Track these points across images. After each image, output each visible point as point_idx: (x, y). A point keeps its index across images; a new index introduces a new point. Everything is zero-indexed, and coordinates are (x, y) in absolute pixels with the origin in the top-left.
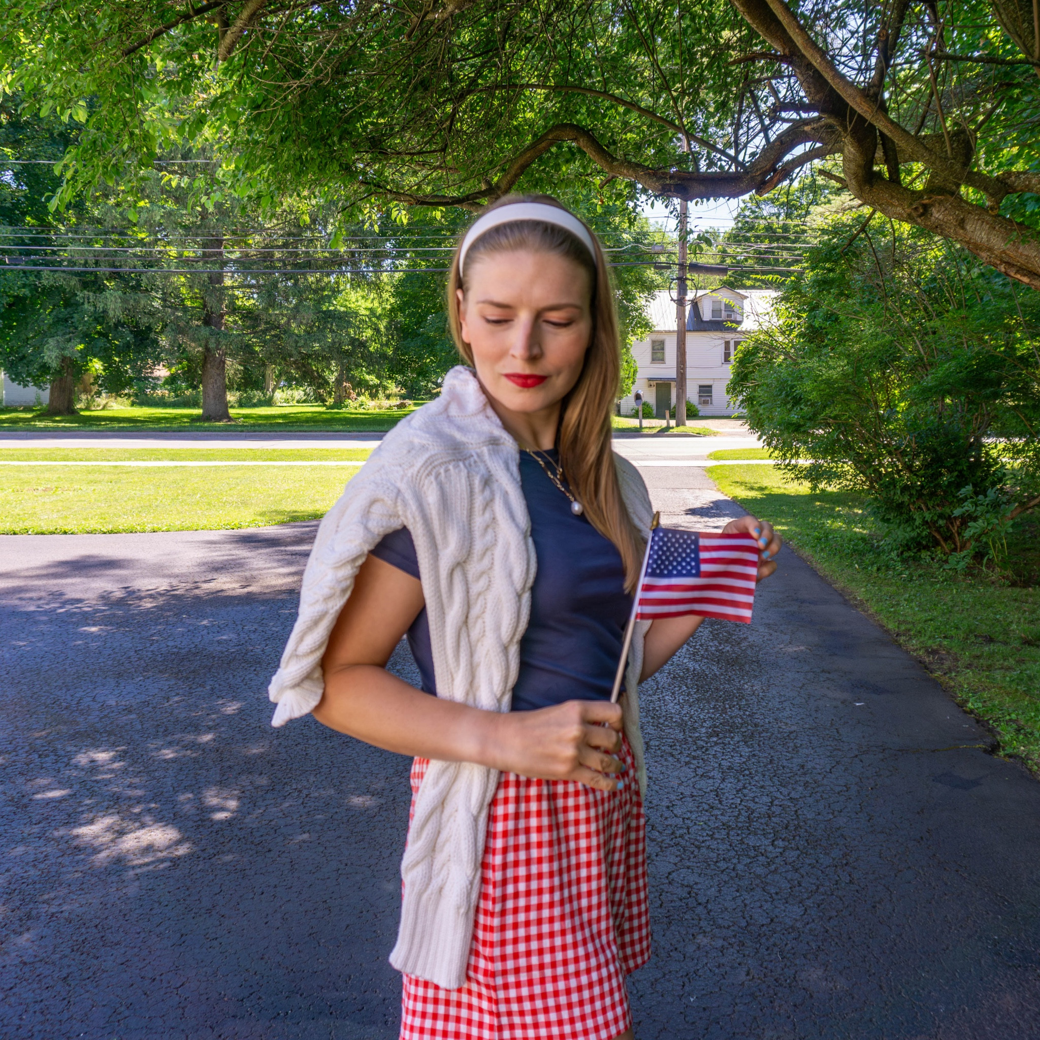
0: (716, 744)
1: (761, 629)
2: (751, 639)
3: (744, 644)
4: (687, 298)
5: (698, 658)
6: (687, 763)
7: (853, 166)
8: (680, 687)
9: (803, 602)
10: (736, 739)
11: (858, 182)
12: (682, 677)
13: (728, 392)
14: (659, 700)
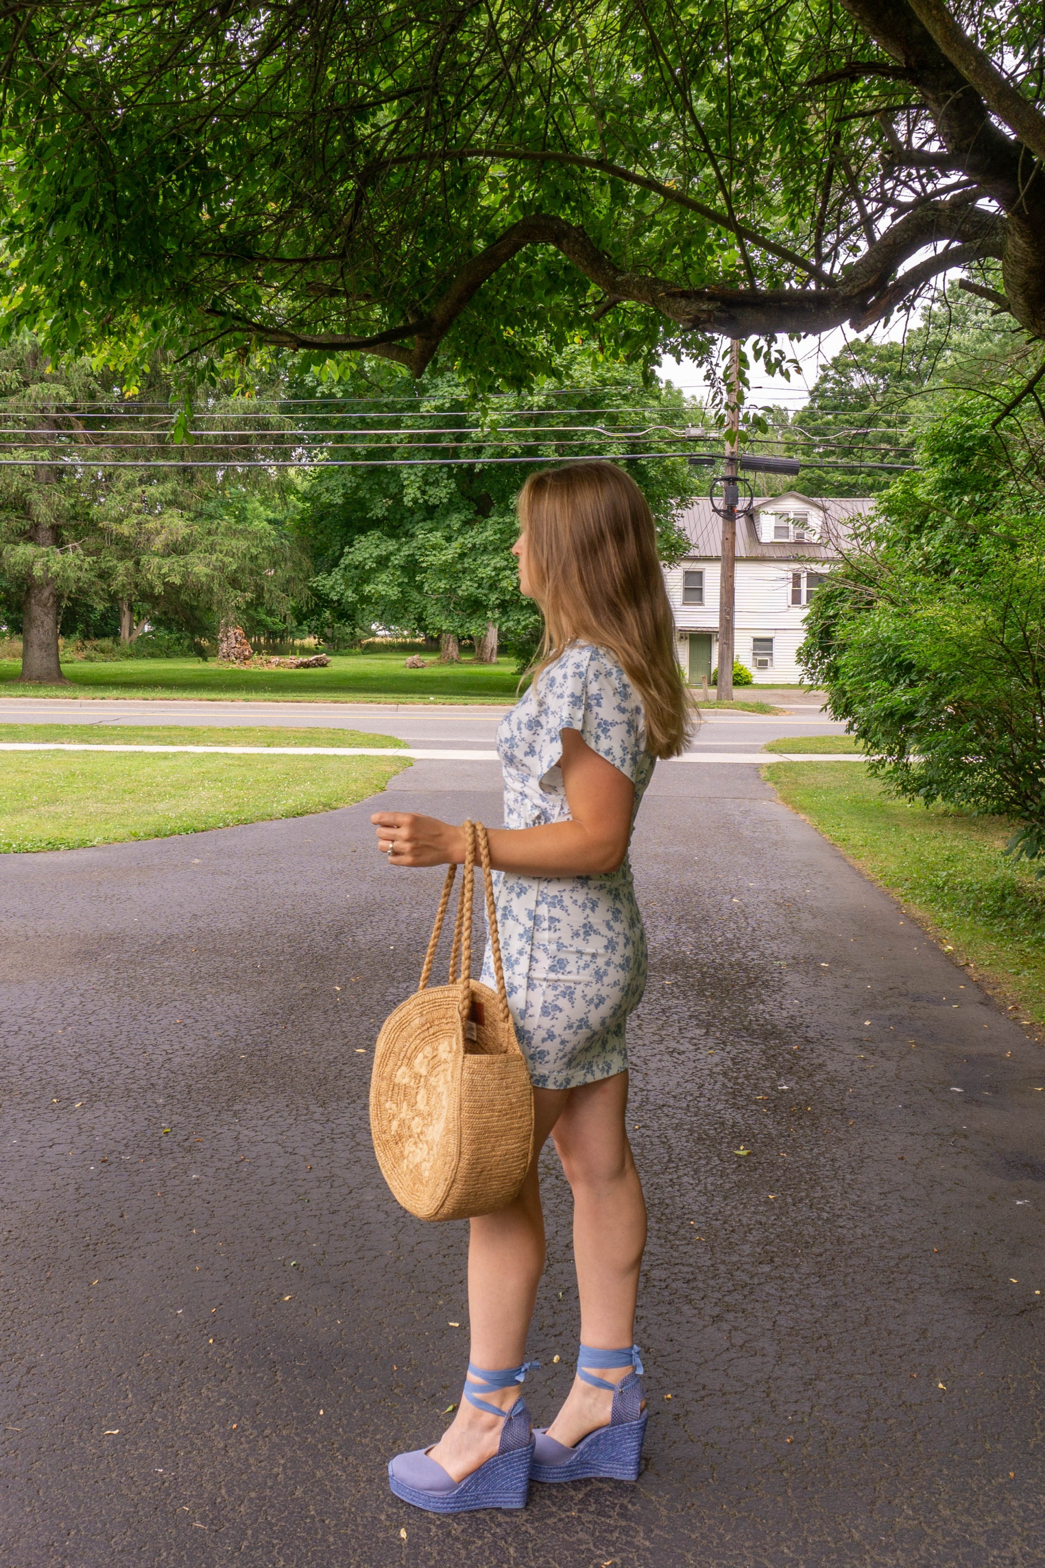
0: (769, 1277)
1: (848, 1048)
2: (830, 1067)
3: (819, 1077)
4: (739, 507)
5: (741, 1101)
6: (717, 1319)
7: (1020, 271)
8: (709, 1158)
9: (917, 999)
10: (805, 1269)
11: (1028, 299)
12: (713, 1139)
13: (799, 661)
14: (672, 1183)
